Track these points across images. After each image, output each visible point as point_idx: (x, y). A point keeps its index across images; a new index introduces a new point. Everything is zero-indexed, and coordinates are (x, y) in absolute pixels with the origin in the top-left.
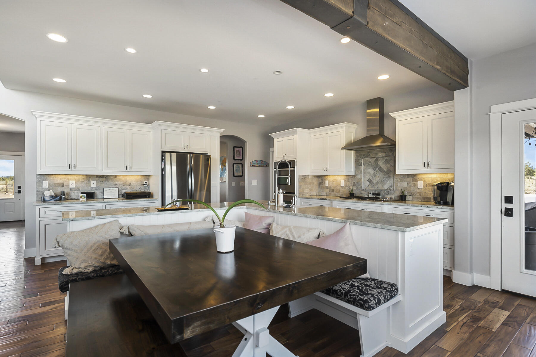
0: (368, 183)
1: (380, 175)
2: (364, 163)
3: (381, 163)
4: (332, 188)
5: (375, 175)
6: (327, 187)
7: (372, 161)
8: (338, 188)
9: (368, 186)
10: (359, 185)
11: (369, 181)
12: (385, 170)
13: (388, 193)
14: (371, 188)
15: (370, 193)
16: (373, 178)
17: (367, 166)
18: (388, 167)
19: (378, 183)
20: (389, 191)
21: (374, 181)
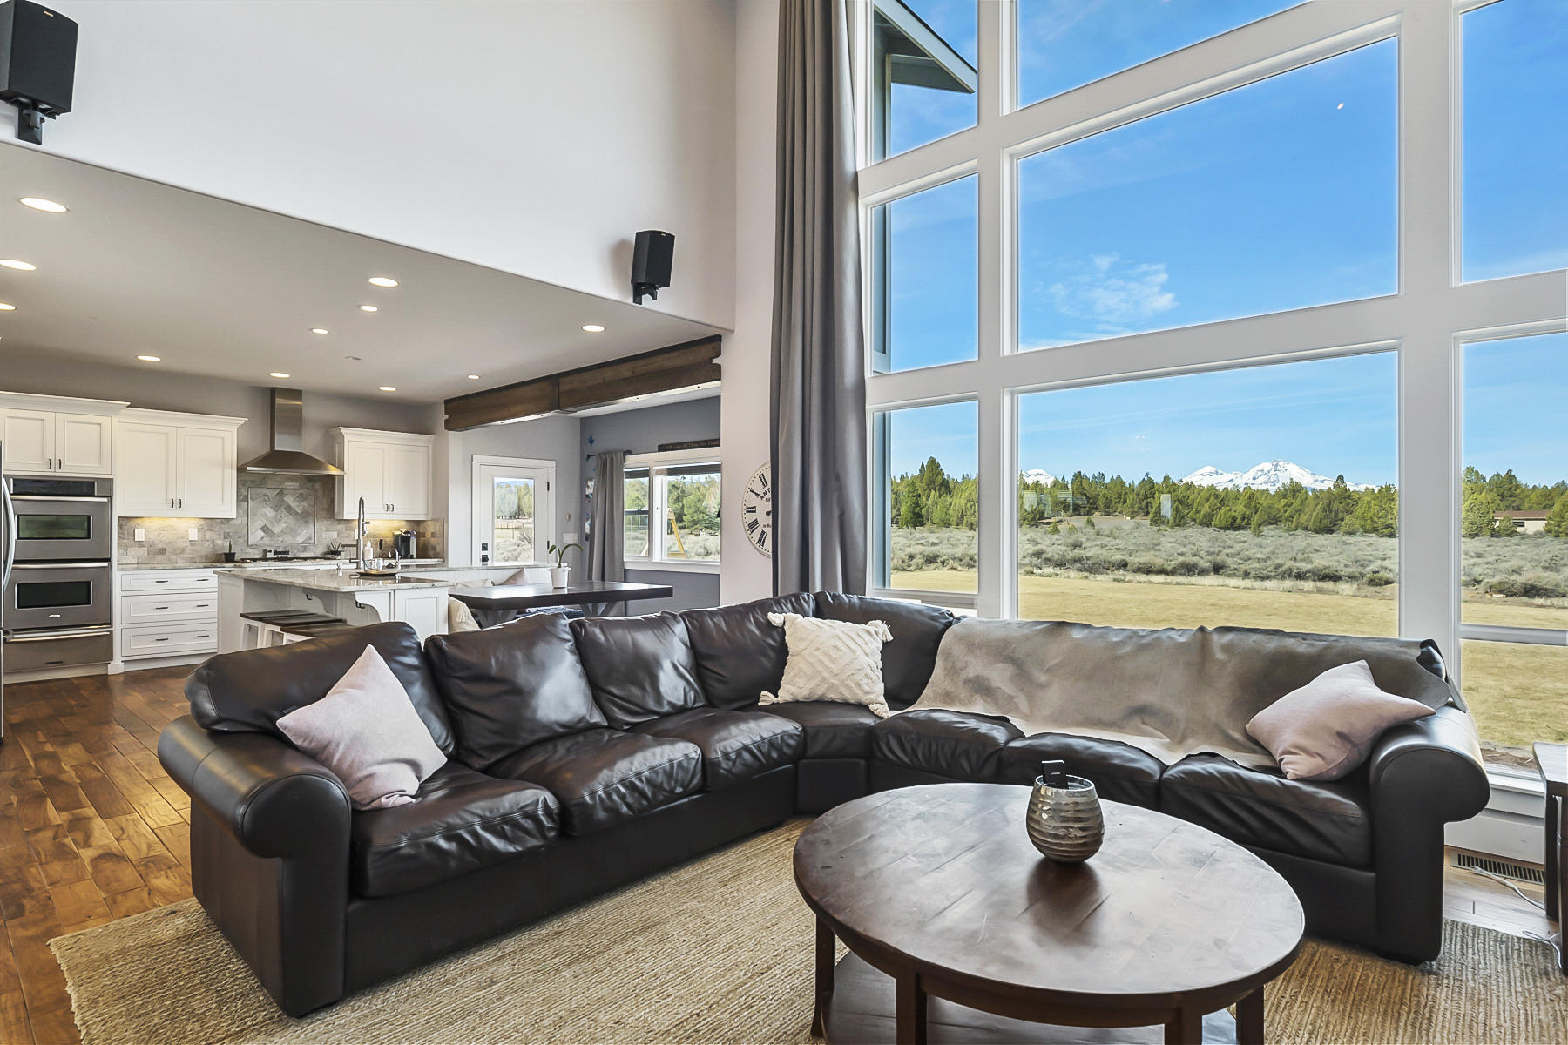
0: (262, 534)
1: (290, 520)
2: (253, 496)
3: (289, 499)
4: (161, 546)
5: (277, 520)
6: (141, 545)
7: (273, 493)
8: (180, 544)
9: (262, 538)
10: (240, 537)
11: (264, 529)
12: (300, 512)
13: (305, 549)
14: (267, 543)
15: (270, 551)
16: (272, 523)
17: (260, 502)
18: (304, 507)
19: (283, 533)
20: (305, 547)
21: (276, 530)
